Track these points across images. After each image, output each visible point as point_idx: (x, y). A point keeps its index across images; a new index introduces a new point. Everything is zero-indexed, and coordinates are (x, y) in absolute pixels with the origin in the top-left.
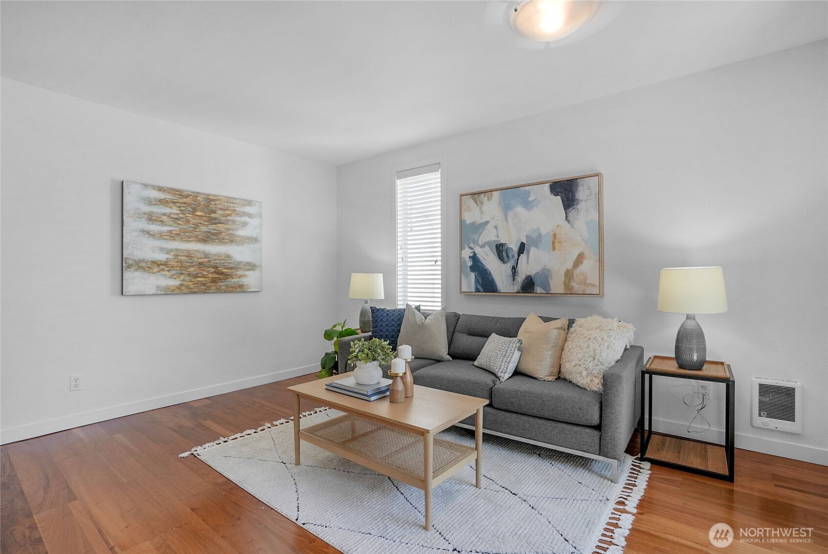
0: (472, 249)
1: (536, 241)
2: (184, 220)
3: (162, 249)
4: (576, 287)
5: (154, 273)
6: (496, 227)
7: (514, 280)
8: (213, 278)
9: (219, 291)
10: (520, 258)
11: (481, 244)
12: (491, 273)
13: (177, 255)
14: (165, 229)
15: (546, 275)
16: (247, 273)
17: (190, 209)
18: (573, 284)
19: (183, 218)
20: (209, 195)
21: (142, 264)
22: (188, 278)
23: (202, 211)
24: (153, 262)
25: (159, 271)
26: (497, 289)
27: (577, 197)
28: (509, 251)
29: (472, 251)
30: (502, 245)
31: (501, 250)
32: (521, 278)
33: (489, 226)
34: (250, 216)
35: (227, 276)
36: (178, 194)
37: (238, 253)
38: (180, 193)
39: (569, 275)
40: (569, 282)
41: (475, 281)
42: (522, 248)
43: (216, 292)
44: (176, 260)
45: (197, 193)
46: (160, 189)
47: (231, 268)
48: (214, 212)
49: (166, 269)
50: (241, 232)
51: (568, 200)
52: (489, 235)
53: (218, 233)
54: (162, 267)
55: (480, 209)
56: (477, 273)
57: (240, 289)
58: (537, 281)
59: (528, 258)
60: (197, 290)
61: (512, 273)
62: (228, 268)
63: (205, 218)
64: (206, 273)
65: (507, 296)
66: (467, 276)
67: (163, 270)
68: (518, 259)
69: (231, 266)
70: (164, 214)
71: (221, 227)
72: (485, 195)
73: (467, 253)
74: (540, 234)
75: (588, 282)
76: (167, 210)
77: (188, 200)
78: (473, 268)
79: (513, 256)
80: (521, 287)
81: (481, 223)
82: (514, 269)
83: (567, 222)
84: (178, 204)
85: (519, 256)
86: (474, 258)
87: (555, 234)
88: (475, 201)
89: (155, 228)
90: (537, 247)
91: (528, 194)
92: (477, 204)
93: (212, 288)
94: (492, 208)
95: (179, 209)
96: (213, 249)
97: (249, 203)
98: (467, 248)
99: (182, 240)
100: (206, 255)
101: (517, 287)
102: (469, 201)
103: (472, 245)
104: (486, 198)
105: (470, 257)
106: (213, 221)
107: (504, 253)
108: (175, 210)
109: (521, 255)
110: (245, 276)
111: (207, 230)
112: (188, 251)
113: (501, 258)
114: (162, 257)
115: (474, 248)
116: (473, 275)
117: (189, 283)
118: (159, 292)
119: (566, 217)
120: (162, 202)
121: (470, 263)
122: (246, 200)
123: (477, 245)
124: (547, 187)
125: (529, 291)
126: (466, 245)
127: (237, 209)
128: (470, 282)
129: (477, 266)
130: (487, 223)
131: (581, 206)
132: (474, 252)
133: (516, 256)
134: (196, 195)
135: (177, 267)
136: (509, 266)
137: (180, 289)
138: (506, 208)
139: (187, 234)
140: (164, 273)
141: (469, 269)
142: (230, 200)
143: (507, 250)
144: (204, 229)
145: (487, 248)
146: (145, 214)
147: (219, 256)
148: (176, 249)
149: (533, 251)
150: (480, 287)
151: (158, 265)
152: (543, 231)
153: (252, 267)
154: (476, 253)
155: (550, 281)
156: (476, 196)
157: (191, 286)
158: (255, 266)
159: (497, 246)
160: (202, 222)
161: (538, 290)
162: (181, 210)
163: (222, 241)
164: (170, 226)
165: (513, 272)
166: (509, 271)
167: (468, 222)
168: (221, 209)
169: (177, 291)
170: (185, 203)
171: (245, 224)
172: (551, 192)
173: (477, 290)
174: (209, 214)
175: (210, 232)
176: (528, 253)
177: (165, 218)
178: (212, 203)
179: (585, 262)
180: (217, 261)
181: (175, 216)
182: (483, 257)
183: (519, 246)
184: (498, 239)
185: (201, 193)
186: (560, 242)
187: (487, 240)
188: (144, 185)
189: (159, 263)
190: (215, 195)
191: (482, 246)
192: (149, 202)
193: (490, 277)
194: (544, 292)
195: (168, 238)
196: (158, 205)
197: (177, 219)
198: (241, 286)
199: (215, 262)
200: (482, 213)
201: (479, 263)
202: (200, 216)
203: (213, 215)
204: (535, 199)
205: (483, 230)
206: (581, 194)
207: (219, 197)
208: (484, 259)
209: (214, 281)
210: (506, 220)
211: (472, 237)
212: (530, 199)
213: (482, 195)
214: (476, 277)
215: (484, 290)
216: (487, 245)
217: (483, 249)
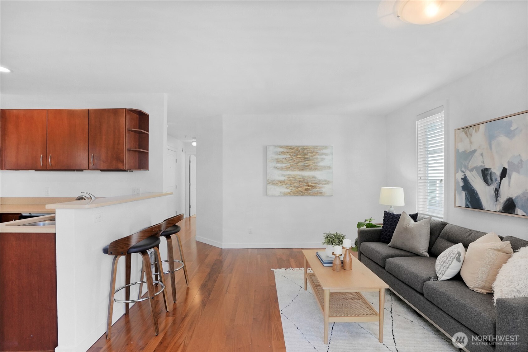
0: (463, 172)
1: (517, 167)
2: (292, 160)
3: (282, 175)
5: (279, 186)
6: (482, 155)
7: (496, 201)
8: (306, 188)
9: (309, 195)
10: (502, 182)
11: (470, 168)
12: (478, 192)
13: (289, 178)
14: (284, 165)
15: (526, 198)
16: (324, 186)
17: (295, 155)
19: (291, 159)
20: (304, 146)
21: (274, 182)
22: (294, 188)
23: (301, 155)
24: (279, 181)
25: (281, 185)
26: (482, 207)
28: (492, 175)
29: (464, 174)
30: (487, 170)
31: (486, 174)
32: (502, 199)
34: (326, 154)
35: (313, 187)
36: (289, 148)
37: (319, 175)
38: (290, 148)
41: (465, 199)
42: (504, 173)
43: (308, 196)
44: (288, 180)
45: (298, 146)
46: (282, 147)
47: (316, 183)
48: (307, 155)
49: (284, 184)
50: (321, 164)
52: (477, 162)
53: (309, 165)
54: (282, 183)
55: (470, 139)
56: (467, 192)
57: (320, 194)
58: (518, 203)
59: (509, 181)
60: (298, 194)
61: (495, 195)
62: (314, 183)
63: (302, 158)
64: (302, 186)
66: (460, 194)
67: (283, 184)
68: (500, 182)
69: (315, 182)
70: (283, 159)
71: (310, 162)
72: (473, 128)
73: (460, 176)
74: (520, 161)
76: (285, 156)
77: (294, 151)
78: (464, 188)
79: (496, 180)
80: (503, 207)
81: (470, 151)
82: (497, 190)
84: (289, 153)
85: (501, 180)
86: (465, 180)
88: (466, 133)
89: (279, 165)
90: (517, 172)
91: (510, 123)
92: (467, 136)
93: (306, 193)
94: (479, 138)
95: (290, 155)
96: (306, 174)
97: (326, 147)
98: (460, 171)
99: (291, 170)
100: (303, 177)
101: (499, 207)
102: (462, 134)
103: (463, 169)
104: (474, 131)
105: (462, 179)
106: (306, 159)
107: (488, 177)
108: (288, 156)
109: (503, 179)
110: (323, 187)
111: (303, 164)
112: (294, 175)
113: (486, 181)
114: (282, 178)
115: (465, 171)
116: (464, 193)
117: (295, 191)
118: (281, 195)
120: (282, 153)
121: (462, 184)
122: (323, 146)
123: (467, 169)
125: (510, 211)
127: (318, 152)
128: (462, 198)
129: (467, 187)
130: (475, 151)
132: (465, 175)
133: (499, 179)
134: (298, 147)
135: (289, 183)
136: (493, 188)
137: (290, 193)
138: (491, 138)
139: (293, 167)
140: (283, 186)
141: (461, 188)
142: (315, 147)
143: (491, 174)
144: (301, 164)
145: (475, 172)
146: (275, 159)
147: (309, 177)
148: (288, 175)
149: (514, 175)
150: (468, 204)
151: (281, 182)
152: (525, 158)
153: (327, 182)
154: (467, 175)
156: (467, 129)
157: (296, 192)
158: (329, 182)
159: (482, 170)
160: (301, 160)
161: (519, 211)
162: (291, 156)
163: (311, 169)
164: (286, 164)
165: (495, 193)
166: (493, 192)
168: (310, 153)
169: (289, 195)
170: (293, 152)
171: (323, 159)
173: (467, 206)
174: (304, 156)
175: (304, 165)
176: (509, 178)
177: (283, 160)
178: (306, 150)
180: (308, 180)
181: (288, 159)
182: (471, 180)
183: (501, 171)
184: (483, 165)
185: (300, 146)
187: (475, 165)
188: (275, 146)
189: (281, 181)
190: (307, 146)
191: (471, 170)
192: (277, 153)
193: (477, 197)
194: (524, 214)
195: (285, 169)
196: (281, 154)
197: (289, 160)
198: (321, 193)
199: (307, 180)
200: (471, 143)
201: (469, 184)
202: (299, 157)
203: (306, 156)
204: (516, 129)
205: (472, 157)
207: (309, 147)
208: (472, 181)
209: (306, 190)
210: (491, 148)
211: (464, 163)
212: (512, 128)
213: (471, 128)
214: (466, 195)
215: (472, 206)
216: (474, 170)
217: (471, 172)
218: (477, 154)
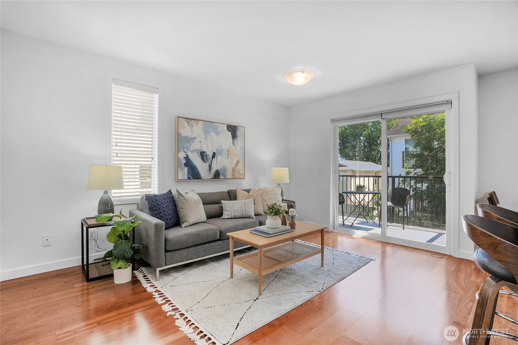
0: (186, 152)
1: (221, 152)
4: (237, 175)
6: (200, 142)
7: (210, 172)
10: (213, 160)
11: (191, 150)
12: (197, 167)
15: (225, 169)
18: (236, 174)
26: (201, 177)
27: (237, 134)
28: (208, 156)
29: (186, 154)
30: (204, 152)
31: (203, 155)
32: (213, 171)
33: (196, 140)
39: (234, 170)
40: (234, 173)
41: (188, 173)
42: (214, 155)
51: (234, 135)
52: (196, 146)
55: (191, 129)
56: (189, 168)
58: (221, 173)
59: (217, 161)
65: (207, 180)
66: (182, 170)
68: (212, 161)
72: (194, 121)
73: (182, 155)
74: (222, 149)
75: (241, 173)
78: (186, 165)
79: (210, 159)
80: (214, 176)
81: (192, 138)
82: (210, 166)
83: (233, 145)
85: (212, 159)
86: (187, 158)
87: (228, 150)
88: (188, 123)
90: (221, 155)
91: (217, 127)
92: (189, 125)
94: (198, 130)
98: (182, 152)
101: (211, 176)
102: (185, 123)
103: (185, 150)
104: (195, 124)
105: (184, 158)
107: (205, 157)
109: (214, 159)
113: (203, 159)
115: (187, 152)
116: (186, 169)
119: (233, 143)
121: (184, 161)
123: (189, 150)
124: (225, 126)
125: (217, 178)
126: (182, 150)
128: (184, 173)
129: (188, 163)
130: (195, 138)
131: (238, 139)
132: (187, 155)
133: (211, 159)
136: (207, 165)
138: (206, 133)
141: (183, 165)
143: (206, 155)
149: (219, 157)
150: (190, 176)
152: (224, 148)
154: (188, 155)
155: (227, 173)
156: (189, 120)
159: (201, 152)
161: (221, 177)
166: (208, 167)
167: (183, 135)
172: (227, 129)
173: (189, 178)
176: (217, 158)
179: (240, 164)
183: (212, 154)
184: (201, 149)
186: (230, 154)
187: (195, 148)
191: (192, 152)
193: (197, 171)
194: (224, 178)
200: (192, 131)
201: (190, 161)
204: (220, 131)
205: (193, 142)
206: (238, 134)
208: (193, 159)
210: (206, 139)
211: (186, 145)
212: (219, 130)
213: (193, 121)
214: (188, 170)
215: (193, 178)
216: (195, 152)
217: (192, 153)
218: (197, 141)
